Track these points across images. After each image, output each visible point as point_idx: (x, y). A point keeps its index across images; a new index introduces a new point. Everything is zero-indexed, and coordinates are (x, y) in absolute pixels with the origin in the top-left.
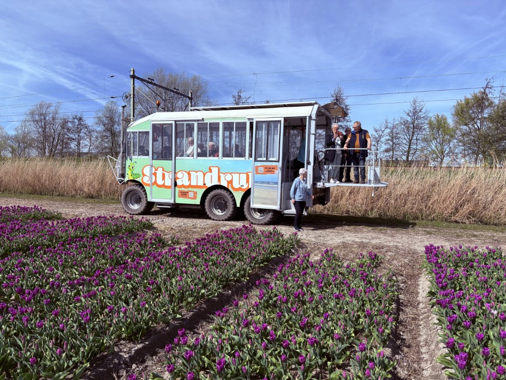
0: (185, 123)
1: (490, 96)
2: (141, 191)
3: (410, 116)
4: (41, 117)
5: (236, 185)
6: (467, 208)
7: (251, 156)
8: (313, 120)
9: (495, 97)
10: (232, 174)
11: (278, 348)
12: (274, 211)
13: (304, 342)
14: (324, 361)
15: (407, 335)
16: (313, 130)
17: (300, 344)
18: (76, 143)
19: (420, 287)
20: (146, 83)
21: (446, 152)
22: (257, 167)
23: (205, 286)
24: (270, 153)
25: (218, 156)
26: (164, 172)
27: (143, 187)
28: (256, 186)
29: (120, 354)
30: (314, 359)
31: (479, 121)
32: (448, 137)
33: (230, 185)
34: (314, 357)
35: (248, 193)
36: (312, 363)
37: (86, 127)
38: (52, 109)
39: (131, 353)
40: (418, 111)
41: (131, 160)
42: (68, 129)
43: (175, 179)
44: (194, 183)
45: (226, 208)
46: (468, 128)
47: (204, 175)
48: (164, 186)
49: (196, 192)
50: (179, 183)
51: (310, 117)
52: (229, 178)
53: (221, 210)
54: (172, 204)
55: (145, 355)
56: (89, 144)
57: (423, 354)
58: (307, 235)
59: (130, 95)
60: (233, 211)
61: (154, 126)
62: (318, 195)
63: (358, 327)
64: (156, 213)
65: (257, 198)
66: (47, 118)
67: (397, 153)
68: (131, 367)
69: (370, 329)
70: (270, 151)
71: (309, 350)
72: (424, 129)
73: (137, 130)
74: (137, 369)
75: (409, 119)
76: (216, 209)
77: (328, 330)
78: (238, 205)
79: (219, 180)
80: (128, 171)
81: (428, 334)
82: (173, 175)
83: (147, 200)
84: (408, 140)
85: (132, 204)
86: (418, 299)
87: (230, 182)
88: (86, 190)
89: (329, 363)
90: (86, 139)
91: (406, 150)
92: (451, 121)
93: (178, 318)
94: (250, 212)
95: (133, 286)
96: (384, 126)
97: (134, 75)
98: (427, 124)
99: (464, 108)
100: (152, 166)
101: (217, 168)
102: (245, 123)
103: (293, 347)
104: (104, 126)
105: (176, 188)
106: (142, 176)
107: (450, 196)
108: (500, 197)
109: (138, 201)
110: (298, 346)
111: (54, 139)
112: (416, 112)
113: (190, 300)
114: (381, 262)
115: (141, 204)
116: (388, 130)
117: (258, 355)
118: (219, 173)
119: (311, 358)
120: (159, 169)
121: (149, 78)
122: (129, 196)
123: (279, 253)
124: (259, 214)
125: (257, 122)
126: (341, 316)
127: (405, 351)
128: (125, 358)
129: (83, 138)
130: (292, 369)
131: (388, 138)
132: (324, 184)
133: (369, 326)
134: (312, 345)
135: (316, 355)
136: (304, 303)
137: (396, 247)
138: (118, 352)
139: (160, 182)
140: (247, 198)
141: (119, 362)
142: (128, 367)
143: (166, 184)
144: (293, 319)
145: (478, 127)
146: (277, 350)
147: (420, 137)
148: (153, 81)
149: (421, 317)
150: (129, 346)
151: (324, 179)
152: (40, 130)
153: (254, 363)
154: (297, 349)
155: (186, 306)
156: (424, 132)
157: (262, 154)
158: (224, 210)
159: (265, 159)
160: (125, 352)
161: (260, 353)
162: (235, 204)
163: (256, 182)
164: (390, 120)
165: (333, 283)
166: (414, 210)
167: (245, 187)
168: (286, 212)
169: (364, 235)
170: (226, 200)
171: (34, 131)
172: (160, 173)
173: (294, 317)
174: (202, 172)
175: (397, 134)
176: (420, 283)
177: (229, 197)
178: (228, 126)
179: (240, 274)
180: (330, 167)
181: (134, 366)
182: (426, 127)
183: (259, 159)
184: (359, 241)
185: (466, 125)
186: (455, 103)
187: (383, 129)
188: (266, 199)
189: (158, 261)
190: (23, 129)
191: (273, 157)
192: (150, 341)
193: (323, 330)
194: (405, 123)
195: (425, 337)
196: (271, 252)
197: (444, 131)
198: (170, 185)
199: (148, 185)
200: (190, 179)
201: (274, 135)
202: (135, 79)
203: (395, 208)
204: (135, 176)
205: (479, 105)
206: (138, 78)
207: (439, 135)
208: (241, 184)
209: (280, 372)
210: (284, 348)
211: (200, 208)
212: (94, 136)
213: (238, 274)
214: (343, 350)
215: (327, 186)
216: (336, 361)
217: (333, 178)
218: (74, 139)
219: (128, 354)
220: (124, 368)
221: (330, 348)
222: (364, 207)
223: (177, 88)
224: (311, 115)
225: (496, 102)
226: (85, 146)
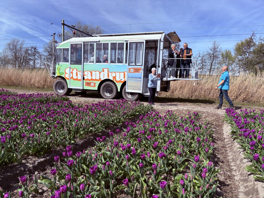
0: (89, 43)
1: (254, 41)
2: (64, 82)
3: (212, 50)
4: (13, 47)
5: (118, 79)
6: (243, 96)
7: (126, 62)
8: (162, 41)
9: (257, 41)
10: (116, 73)
11: (138, 160)
12: (139, 94)
13: (156, 157)
14: (170, 169)
15: (220, 156)
16: (162, 48)
17: (153, 158)
18: (33, 62)
19: (224, 131)
20: (71, 28)
21: (230, 70)
22: (130, 69)
23: (93, 126)
24: (137, 61)
25: (108, 63)
26: (77, 71)
27: (66, 80)
28: (129, 79)
29: (26, 164)
30: (163, 167)
31: (248, 54)
32: (232, 62)
33: (114, 79)
34: (163, 166)
35: (124, 84)
36: (162, 169)
37: (38, 53)
38: (20, 42)
39: (34, 164)
40: (216, 48)
41: (59, 64)
42: (28, 54)
43: (83, 76)
44: (94, 78)
45: (112, 92)
46: (242, 57)
47: (100, 73)
48: (77, 79)
49: (95, 83)
50: (86, 78)
51: (160, 40)
52: (114, 75)
53: (110, 93)
54: (82, 89)
55: (46, 166)
56: (40, 62)
57: (232, 167)
58: (157, 106)
59: (62, 35)
60: (116, 94)
61: (72, 45)
62: (163, 86)
63: (191, 149)
64: (73, 95)
65: (130, 86)
66: (17, 47)
67: (205, 70)
68: (34, 174)
69: (199, 150)
70: (137, 60)
71: (159, 161)
72: (219, 58)
73: (62, 48)
74: (38, 175)
75: (211, 52)
76: (107, 93)
77: (172, 150)
78: (119, 90)
79: (108, 76)
80: (57, 71)
81: (234, 155)
82: (82, 73)
83: (67, 88)
84: (210, 63)
85: (60, 90)
86: (224, 137)
87: (115, 77)
88: (36, 85)
89: (174, 170)
90: (38, 60)
91: (209, 68)
92: (233, 54)
93: (72, 143)
94: (126, 94)
95: (46, 125)
96: (198, 56)
97: (64, 23)
98: (221, 55)
99: (240, 46)
100: (70, 68)
101: (107, 69)
102: (123, 44)
103: (148, 159)
104: (48, 52)
105: (84, 80)
106: (65, 74)
107: (233, 90)
108: (260, 90)
109: (63, 88)
110: (151, 159)
111: (21, 59)
112: (215, 48)
113: (82, 133)
114: (200, 118)
115: (64, 90)
116: (200, 58)
117: (123, 164)
118: (108, 72)
119: (161, 166)
120: (74, 69)
121: (72, 26)
122: (58, 85)
123: (141, 112)
124: (130, 95)
125: (130, 43)
126: (180, 142)
127: (221, 165)
128: (30, 167)
129: (37, 59)
130: (147, 174)
131: (200, 62)
132: (167, 78)
133: (199, 148)
134: (161, 158)
135: (164, 164)
136: (155, 135)
137: (208, 112)
138: (25, 163)
139: (75, 77)
140: (124, 87)
141: (24, 169)
142: (31, 173)
143: (78, 79)
144: (148, 143)
145: (247, 57)
146: (137, 161)
147: (216, 62)
148: (74, 27)
149: (227, 146)
150: (34, 159)
151: (167, 76)
152: (13, 54)
153: (120, 170)
154: (151, 161)
155: (79, 137)
156: (219, 59)
157: (132, 61)
158: (111, 93)
159: (134, 64)
160: (30, 163)
161: (124, 163)
162: (117, 90)
163: (129, 77)
164: (202, 53)
165: (173, 125)
166: (214, 97)
167: (123, 80)
168: (146, 94)
169: (189, 107)
170: (112, 88)
171: (10, 55)
172: (75, 72)
173: (149, 142)
174: (99, 72)
175: (205, 60)
176: (223, 129)
177: (114, 86)
178: (114, 45)
179: (116, 121)
180: (171, 69)
181: (36, 173)
182: (220, 56)
183: (131, 64)
184: (186, 109)
185: (241, 55)
186: (236, 44)
187: (198, 57)
188: (135, 87)
189: (65, 113)
190: (4, 54)
191: (139, 63)
192: (51, 156)
193: (169, 150)
194: (209, 54)
195: (231, 157)
196: (136, 111)
197: (229, 59)
198: (80, 79)
199: (68, 79)
200: (92, 75)
201: (140, 50)
202: (65, 26)
203: (204, 96)
204: (61, 74)
205: (248, 45)
206: (66, 25)
207: (227, 61)
208: (121, 79)
209: (138, 176)
210: (142, 160)
211: (97, 92)
212: (43, 58)
213: (115, 121)
214: (182, 162)
215: (169, 80)
216: (178, 169)
217: (172, 75)
218: (32, 60)
219: (32, 164)
220: (28, 174)
221: (174, 160)
222: (188, 96)
223: (88, 32)
224: (161, 39)
225: (257, 43)
226: (38, 63)
